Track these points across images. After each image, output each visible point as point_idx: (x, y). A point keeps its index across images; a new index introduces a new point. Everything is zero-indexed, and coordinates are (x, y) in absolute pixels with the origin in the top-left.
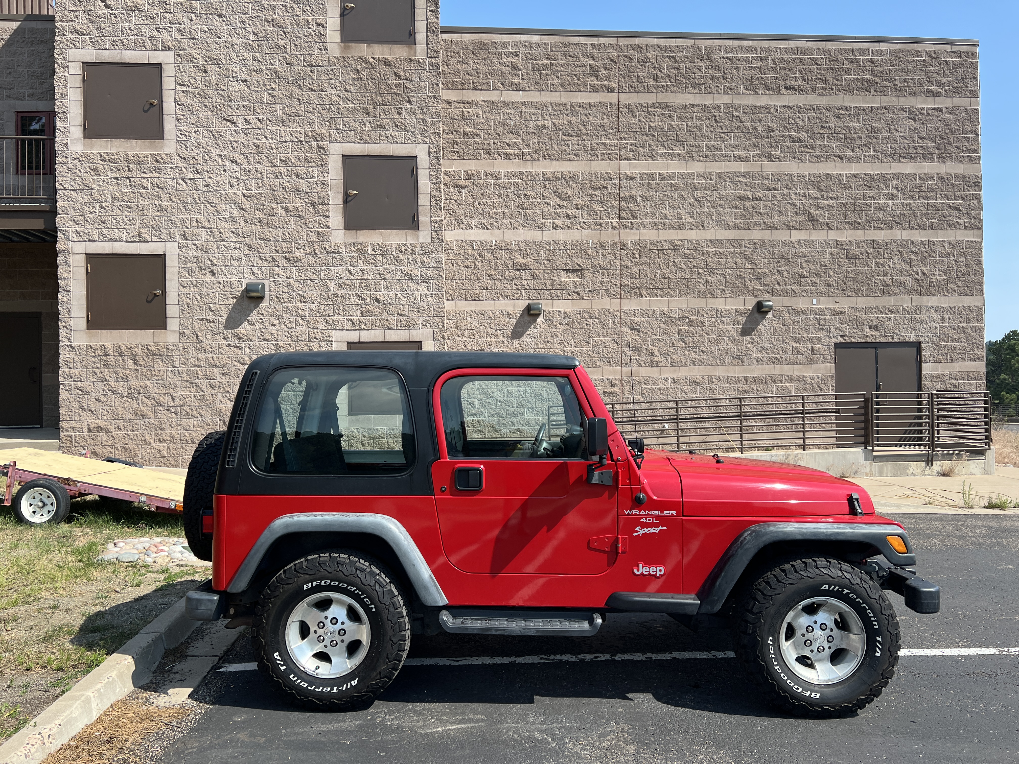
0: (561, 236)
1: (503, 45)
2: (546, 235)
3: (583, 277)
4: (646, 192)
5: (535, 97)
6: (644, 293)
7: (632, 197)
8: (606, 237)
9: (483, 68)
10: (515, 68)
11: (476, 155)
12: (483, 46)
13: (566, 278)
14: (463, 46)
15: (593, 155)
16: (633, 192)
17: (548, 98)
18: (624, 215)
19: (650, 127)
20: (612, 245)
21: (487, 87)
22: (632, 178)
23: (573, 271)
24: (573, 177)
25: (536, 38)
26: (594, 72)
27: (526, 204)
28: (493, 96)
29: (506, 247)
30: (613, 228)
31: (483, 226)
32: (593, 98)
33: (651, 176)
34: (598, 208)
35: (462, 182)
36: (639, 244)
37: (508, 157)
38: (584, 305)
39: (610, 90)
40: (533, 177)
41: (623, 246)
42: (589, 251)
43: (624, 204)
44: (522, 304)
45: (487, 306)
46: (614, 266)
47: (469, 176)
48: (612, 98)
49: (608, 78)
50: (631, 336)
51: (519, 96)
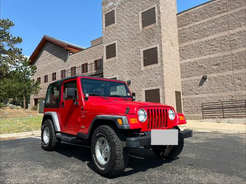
0: (211, 56)
1: (192, 12)
2: (207, 57)
3: (220, 66)
4: (239, 37)
5: (202, 21)
6: (241, 67)
7: (234, 40)
8: (226, 53)
9: (187, 19)
10: (196, 16)
11: (187, 41)
12: (187, 14)
13: (214, 67)
14: (182, 16)
15: (220, 31)
16: (235, 38)
17: (205, 21)
18: (232, 45)
19: (239, 18)
20: (229, 55)
21: (189, 24)
22: (234, 34)
23: (216, 65)
24: (215, 39)
25: (201, 7)
26: (219, 9)
27: (201, 50)
28: (191, 25)
29: (196, 62)
30: (229, 50)
31: (190, 58)
32: (219, 16)
33: (241, 32)
34: (223, 46)
35: (184, 49)
36: (238, 53)
37: (195, 39)
38: (221, 74)
39: (224, 12)
40: (202, 42)
41: (233, 55)
42: (221, 58)
43: (232, 42)
44: (201, 77)
45: (192, 78)
46: (230, 61)
47: (185, 47)
48: (225, 14)
49: (223, 9)
50: (238, 82)
51: (198, 23)
